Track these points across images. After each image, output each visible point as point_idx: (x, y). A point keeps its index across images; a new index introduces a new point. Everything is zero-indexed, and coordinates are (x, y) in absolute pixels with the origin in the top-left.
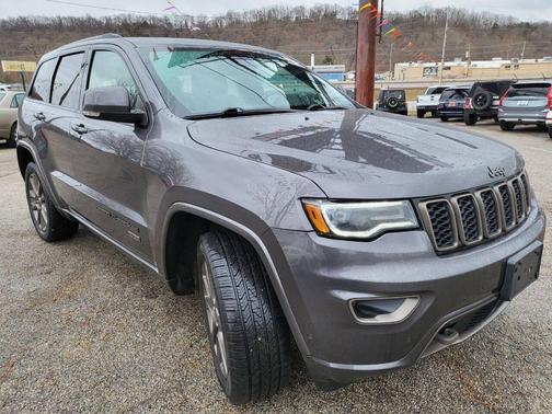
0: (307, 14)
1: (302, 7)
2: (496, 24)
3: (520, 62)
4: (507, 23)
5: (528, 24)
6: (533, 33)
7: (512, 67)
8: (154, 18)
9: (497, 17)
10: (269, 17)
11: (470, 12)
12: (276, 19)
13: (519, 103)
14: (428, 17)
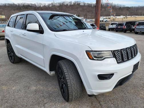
0: (73, 4)
1: (71, 2)
2: (120, 7)
3: (128, 17)
4: (123, 7)
5: (128, 7)
6: (130, 9)
7: (126, 18)
8: (31, 4)
9: (121, 5)
10: (63, 4)
11: (114, 4)
12: (64, 5)
13: (140, 27)
14: (104, 5)
